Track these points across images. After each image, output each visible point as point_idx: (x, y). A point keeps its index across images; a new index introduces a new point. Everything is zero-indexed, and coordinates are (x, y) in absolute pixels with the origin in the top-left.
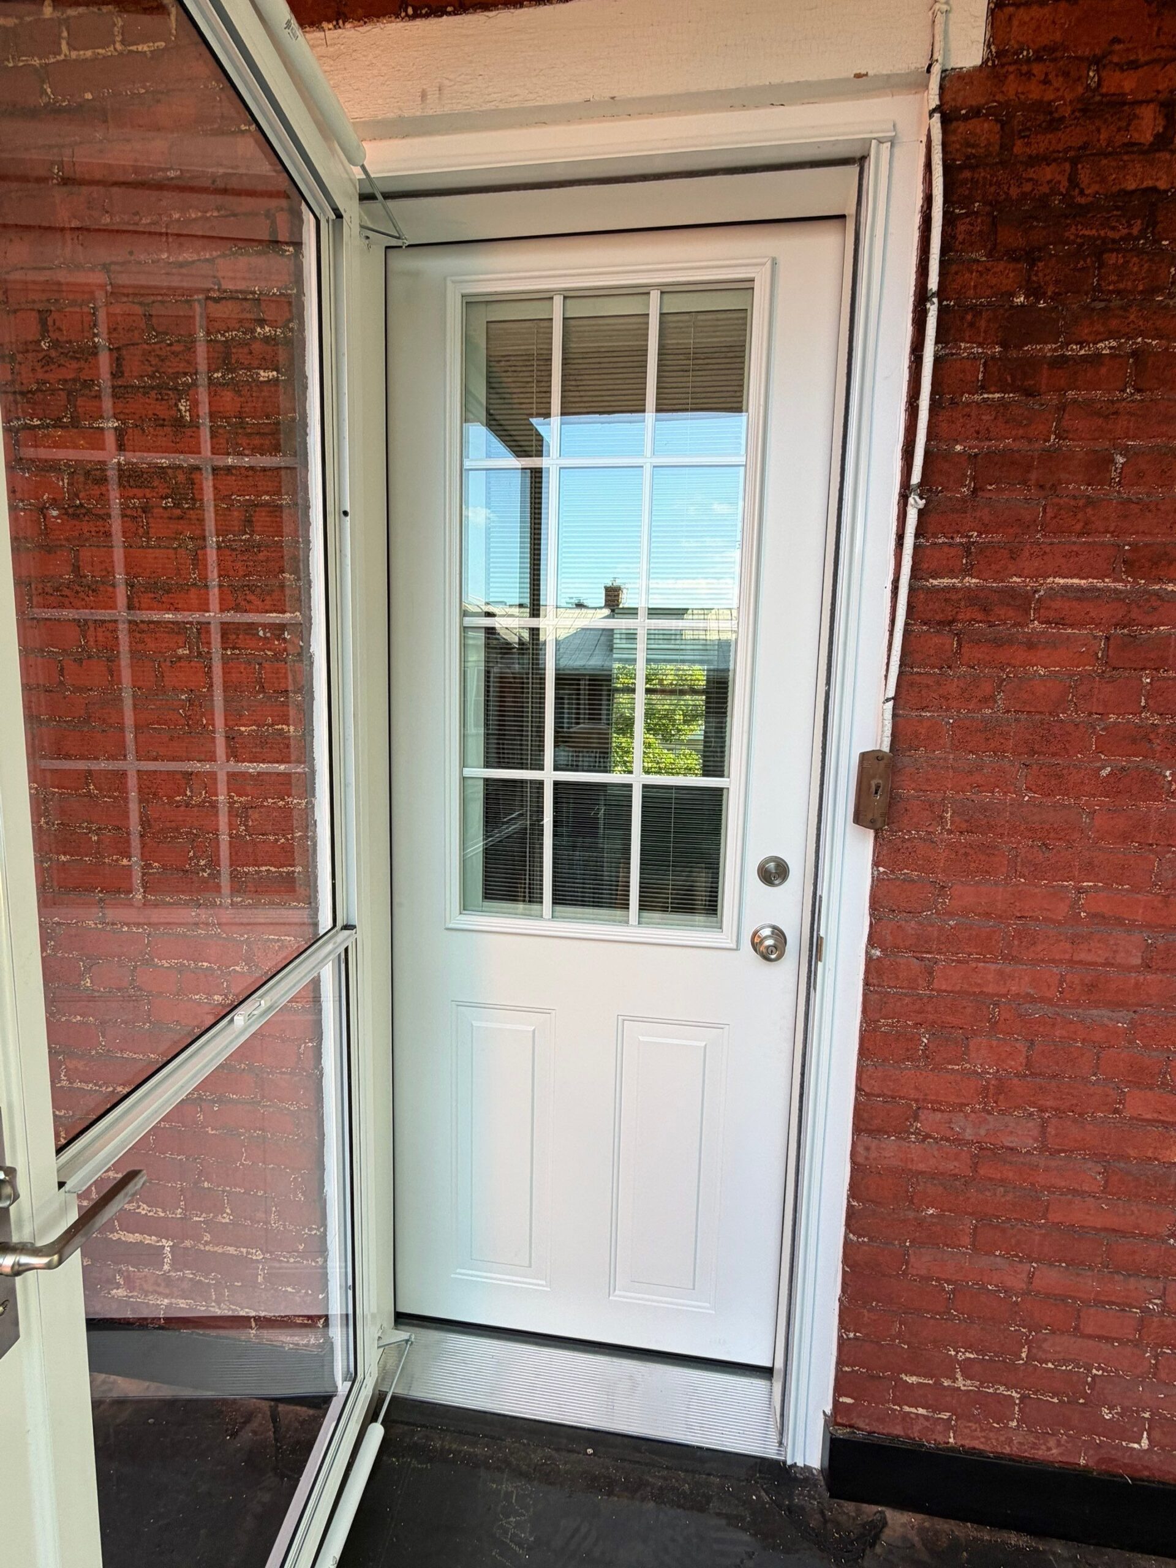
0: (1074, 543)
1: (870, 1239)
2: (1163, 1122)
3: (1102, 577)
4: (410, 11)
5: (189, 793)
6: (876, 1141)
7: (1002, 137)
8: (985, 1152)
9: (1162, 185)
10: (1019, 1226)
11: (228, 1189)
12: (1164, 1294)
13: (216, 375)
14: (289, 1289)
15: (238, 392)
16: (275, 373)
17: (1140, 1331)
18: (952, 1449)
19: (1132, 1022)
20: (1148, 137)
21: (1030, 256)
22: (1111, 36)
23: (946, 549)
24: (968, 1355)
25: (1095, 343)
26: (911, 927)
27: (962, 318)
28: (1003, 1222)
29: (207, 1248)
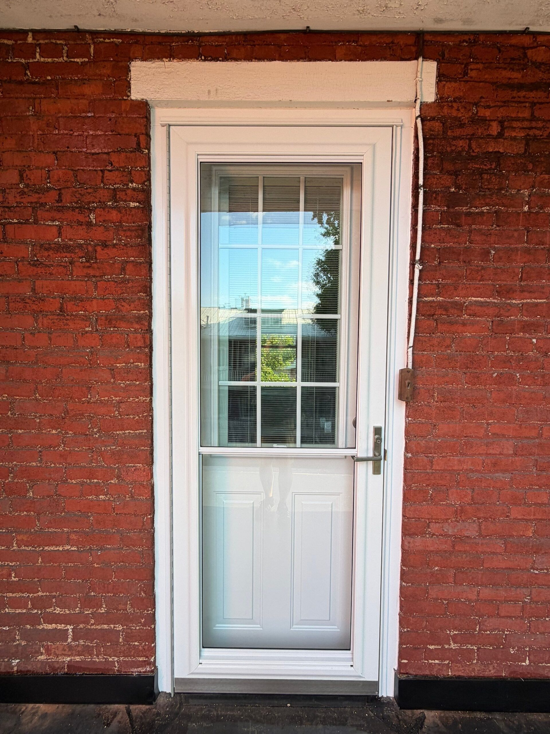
0: (478, 284)
1: (412, 584)
2: (524, 519)
3: (489, 298)
4: (203, 58)
5: (89, 397)
6: (412, 539)
7: (443, 129)
8: (457, 540)
9: (501, 150)
10: (473, 571)
11: (104, 594)
12: (531, 594)
13: (109, 203)
14: (136, 643)
15: (120, 212)
16: (138, 204)
17: (522, 612)
18: (451, 677)
19: (512, 479)
20: (495, 133)
21: (456, 174)
22: (480, 96)
23: (430, 286)
24: (455, 632)
25: (481, 208)
26: (423, 443)
27: (432, 196)
28: (466, 570)
29: (92, 627)
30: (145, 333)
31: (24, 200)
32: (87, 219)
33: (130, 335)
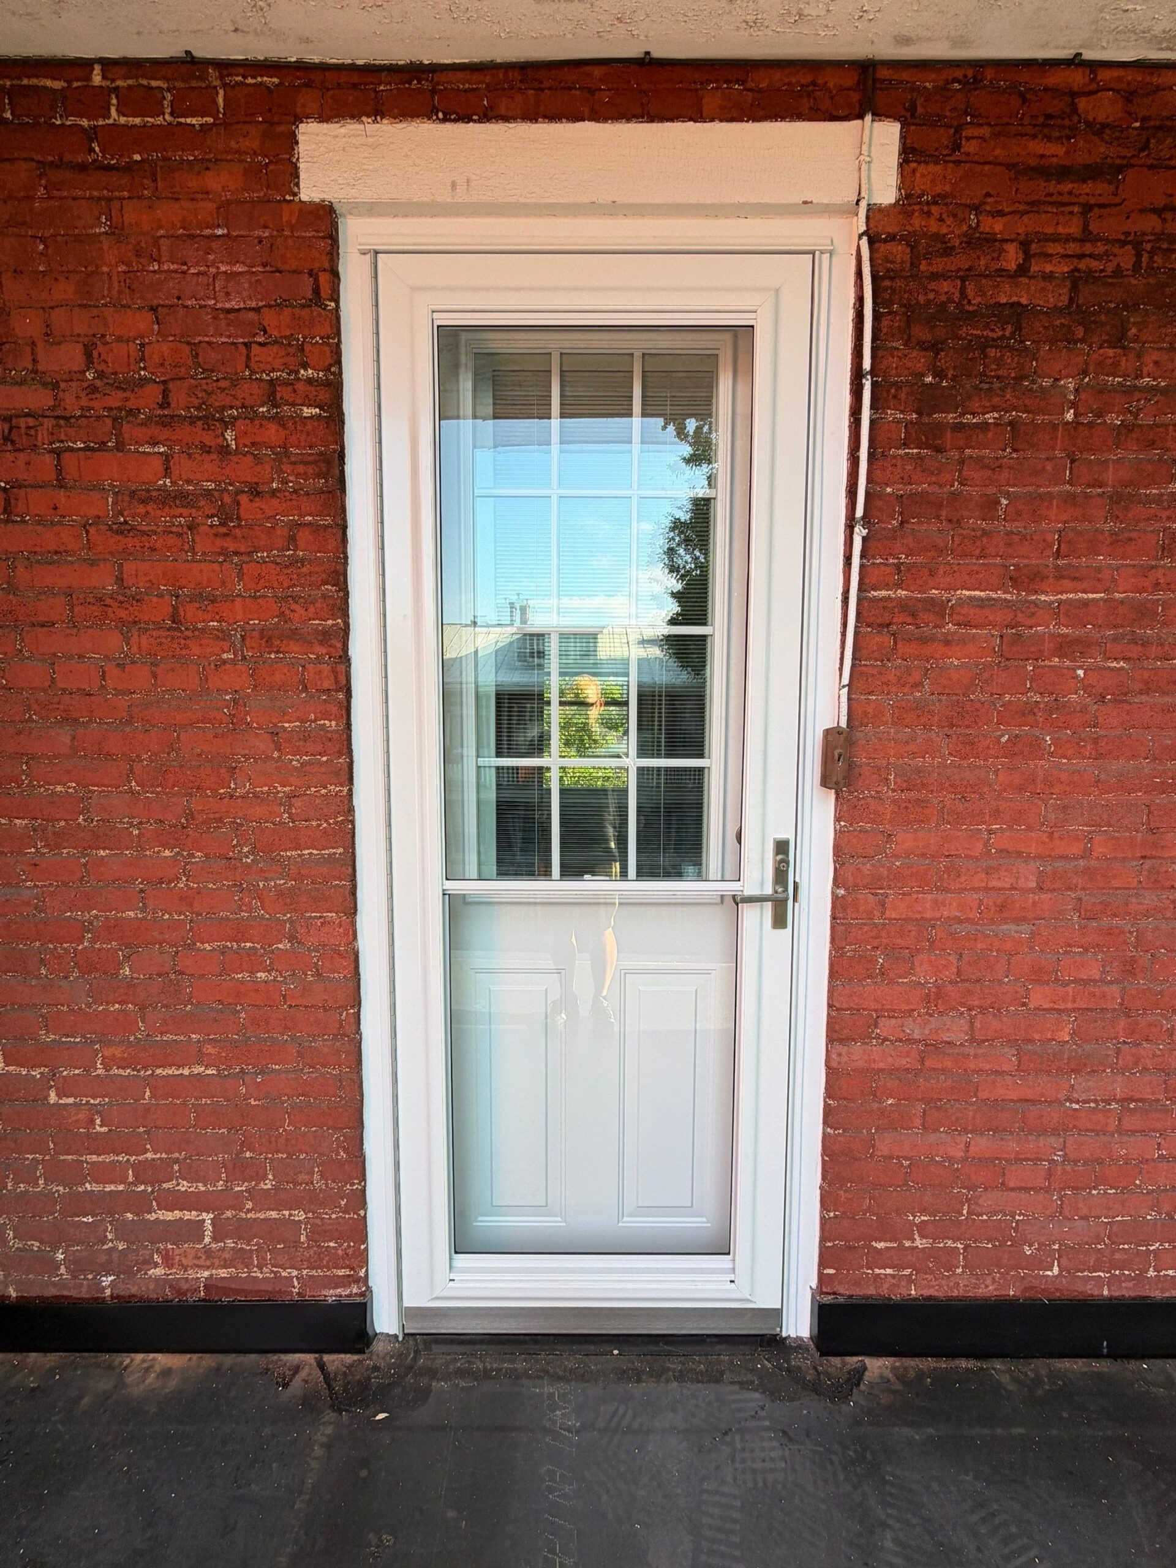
0: (975, 564)
1: (844, 1131)
2: (1055, 1009)
3: (995, 590)
4: (441, 115)
5: (232, 786)
6: (846, 1048)
7: (911, 257)
8: (929, 1048)
9: (1024, 301)
10: (957, 1105)
11: (270, 1156)
12: (1064, 1147)
13: (261, 410)
14: (332, 1244)
15: (284, 426)
16: (317, 410)
17: (1049, 1179)
18: (915, 1299)
19: (1032, 933)
20: (1013, 266)
21: (935, 347)
22: (984, 192)
23: (882, 568)
24: (923, 1218)
25: (984, 414)
26: (867, 868)
27: (888, 391)
28: (945, 1103)
29: (249, 1216)
30: (336, 663)
31: (96, 404)
32: (220, 440)
33: (310, 667)
